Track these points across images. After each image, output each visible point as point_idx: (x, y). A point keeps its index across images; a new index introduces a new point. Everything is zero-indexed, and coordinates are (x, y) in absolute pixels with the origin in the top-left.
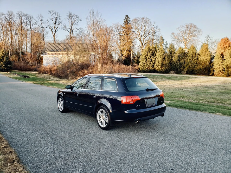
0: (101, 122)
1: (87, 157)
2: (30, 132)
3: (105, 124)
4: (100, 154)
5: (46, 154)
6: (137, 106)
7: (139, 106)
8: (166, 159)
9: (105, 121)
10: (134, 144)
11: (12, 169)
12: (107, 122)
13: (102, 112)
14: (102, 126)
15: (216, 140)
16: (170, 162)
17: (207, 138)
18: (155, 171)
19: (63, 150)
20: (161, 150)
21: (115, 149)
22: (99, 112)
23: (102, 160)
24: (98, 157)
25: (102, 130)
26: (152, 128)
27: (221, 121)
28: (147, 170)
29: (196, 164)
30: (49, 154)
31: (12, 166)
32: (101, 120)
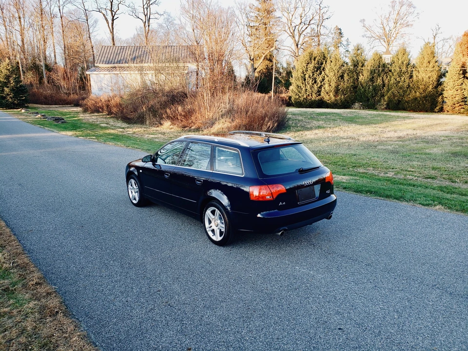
0: (213, 231)
1: (187, 304)
2: (80, 250)
3: (220, 236)
4: (210, 296)
5: (112, 297)
6: (281, 204)
7: (284, 203)
8: (330, 308)
9: (220, 230)
10: (272, 275)
11: (55, 329)
12: (224, 231)
13: (213, 212)
14: (214, 238)
15: (425, 267)
16: (338, 313)
18: (309, 332)
19: (143, 289)
20: (322, 290)
21: (237, 287)
22: (208, 212)
23: (215, 310)
24: (208, 304)
25: (214, 245)
26: (309, 242)
28: (296, 331)
29: (384, 318)
30: (117, 297)
31: (55, 322)
32: (211, 227)
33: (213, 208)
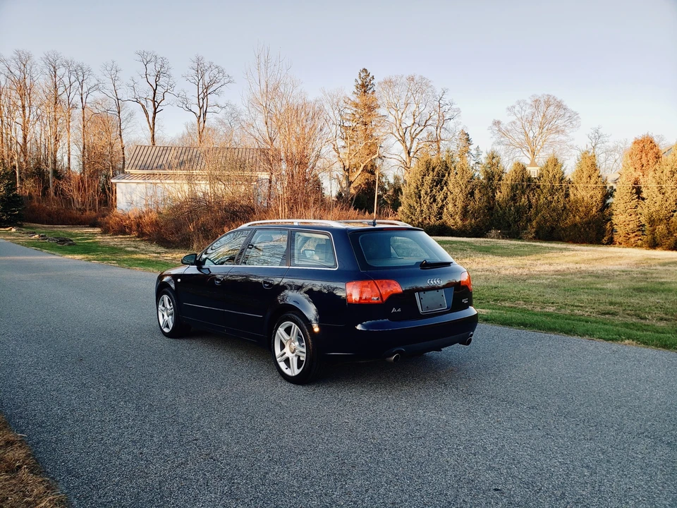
0: (287, 361)
1: (241, 457)
2: (72, 388)
3: (299, 368)
4: (281, 447)
5: (117, 448)
6: (394, 310)
7: (399, 310)
8: (477, 462)
9: (299, 357)
10: (382, 421)
11: (12, 491)
12: (305, 360)
13: (288, 331)
14: (288, 372)
15: (623, 411)
16: (491, 468)
17: (597, 405)
18: (446, 494)
19: (170, 438)
20: (463, 439)
21: (325, 436)
22: (281, 331)
23: (288, 465)
24: (276, 456)
25: (288, 384)
26: (437, 380)
27: (638, 361)
28: (423, 492)
29: (567, 475)
30: (126, 448)
31: (14, 481)
32: (285, 353)
33: (288, 323)
